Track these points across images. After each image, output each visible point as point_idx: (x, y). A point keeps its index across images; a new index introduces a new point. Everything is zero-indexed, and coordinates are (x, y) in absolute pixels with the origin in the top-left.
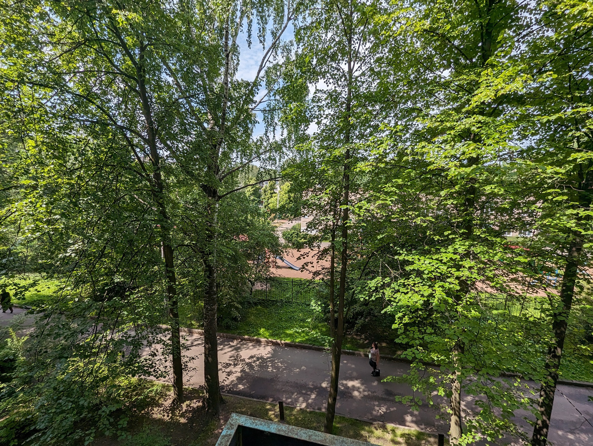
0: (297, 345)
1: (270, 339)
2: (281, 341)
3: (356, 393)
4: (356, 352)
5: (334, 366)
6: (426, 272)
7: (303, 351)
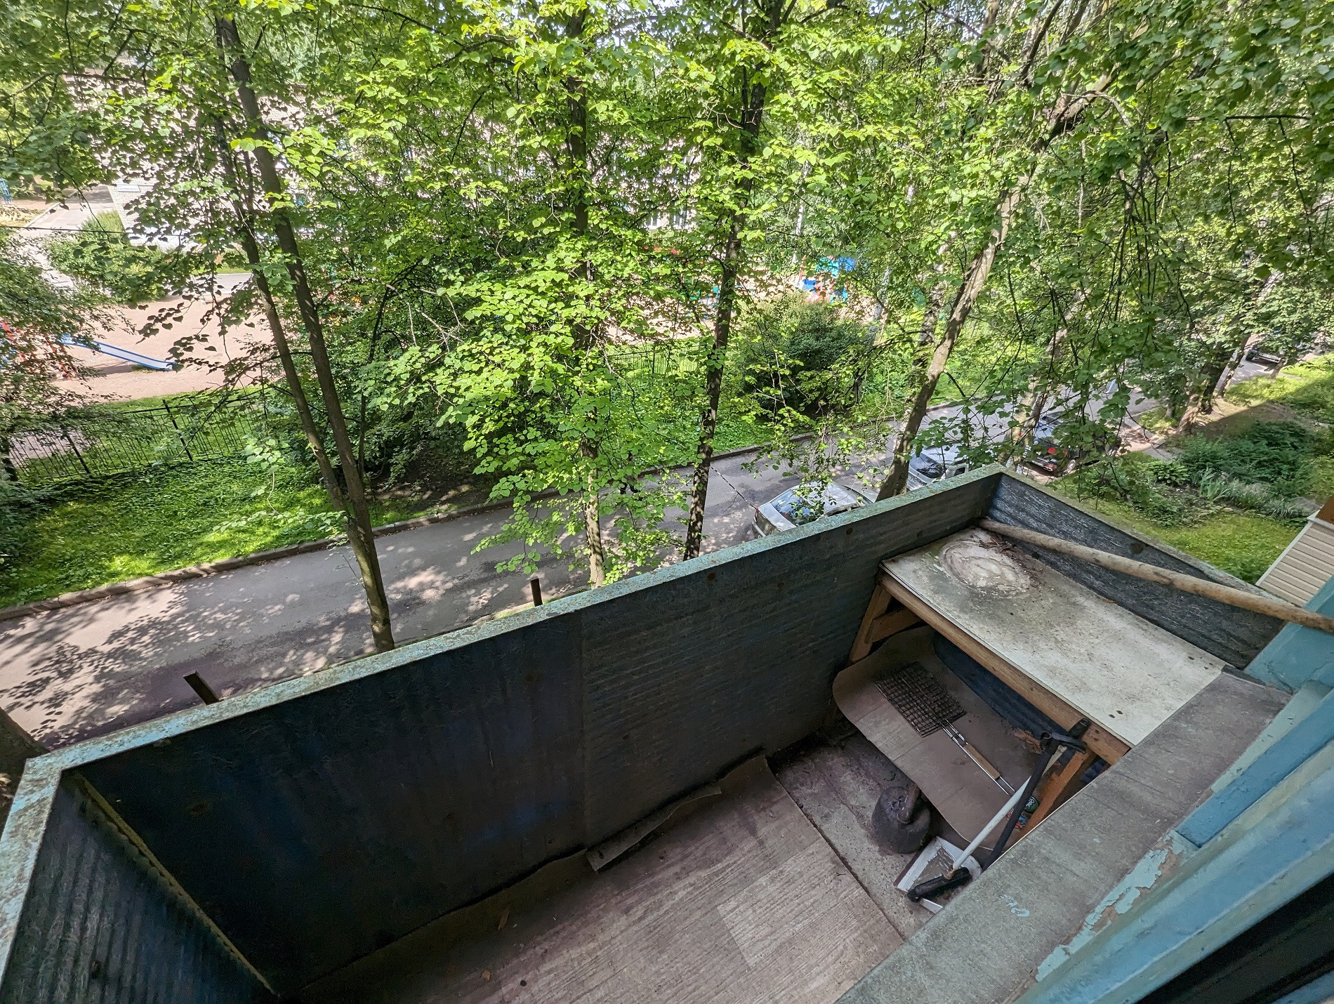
0: (252, 559)
1: (160, 574)
2: (198, 565)
3: (429, 594)
4: (409, 522)
5: (365, 566)
6: (509, 318)
7: (277, 564)
